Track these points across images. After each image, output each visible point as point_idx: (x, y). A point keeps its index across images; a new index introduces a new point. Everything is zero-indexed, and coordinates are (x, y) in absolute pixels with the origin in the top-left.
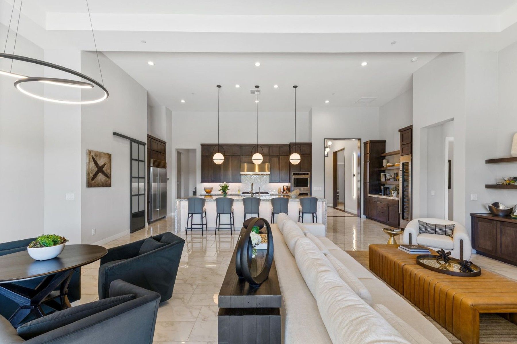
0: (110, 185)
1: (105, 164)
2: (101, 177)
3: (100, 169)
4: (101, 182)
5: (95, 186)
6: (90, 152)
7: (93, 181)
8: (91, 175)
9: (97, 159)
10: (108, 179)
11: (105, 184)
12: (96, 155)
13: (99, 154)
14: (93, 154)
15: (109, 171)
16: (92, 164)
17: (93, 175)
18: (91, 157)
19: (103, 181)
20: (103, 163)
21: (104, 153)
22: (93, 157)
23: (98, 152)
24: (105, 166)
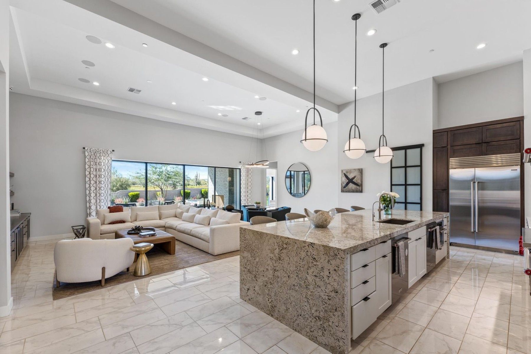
0: (361, 191)
1: (355, 177)
2: (351, 186)
3: (350, 181)
4: (352, 189)
5: (346, 192)
6: (342, 171)
7: (345, 189)
8: (344, 185)
9: (348, 175)
10: (358, 187)
11: (355, 190)
12: (347, 172)
13: (350, 171)
14: (344, 172)
15: (359, 182)
16: (344, 179)
17: (345, 185)
18: (343, 174)
19: (353, 188)
20: (353, 176)
21: (355, 169)
22: (345, 174)
23: (348, 170)
24: (355, 178)
